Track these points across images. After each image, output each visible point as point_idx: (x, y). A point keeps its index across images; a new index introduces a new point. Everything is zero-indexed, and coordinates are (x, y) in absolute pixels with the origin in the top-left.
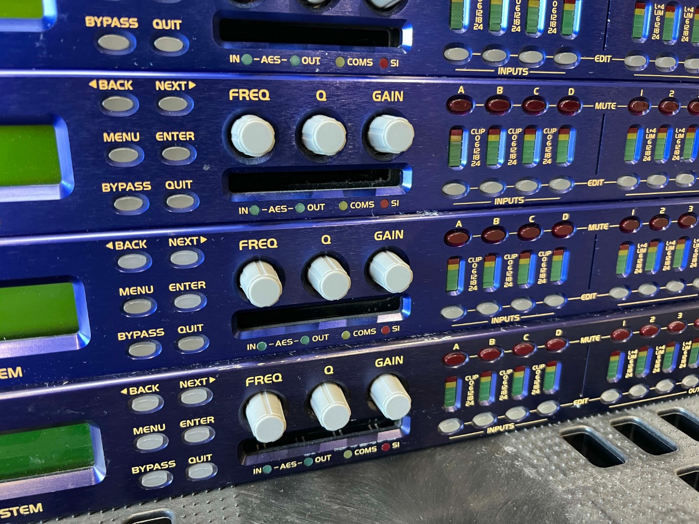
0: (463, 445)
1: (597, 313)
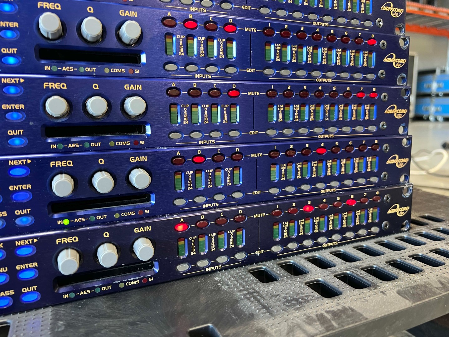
1: (262, 202)
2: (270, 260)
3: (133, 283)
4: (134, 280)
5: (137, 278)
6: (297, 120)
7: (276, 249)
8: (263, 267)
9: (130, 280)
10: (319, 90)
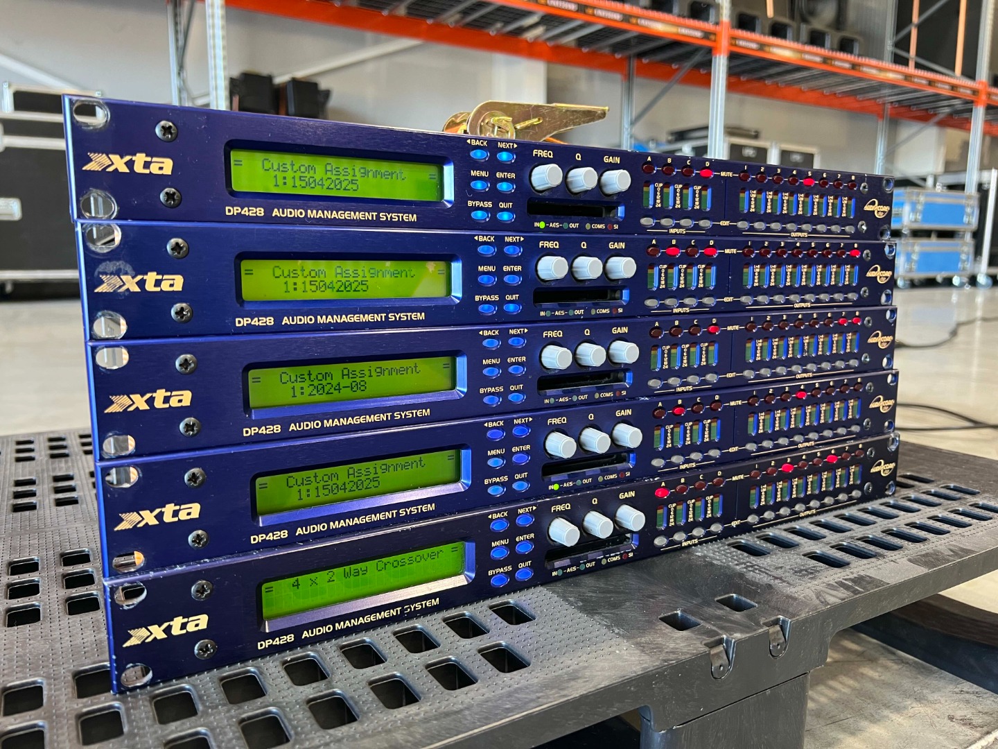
0: (669, 555)
1: (740, 460)
2: (745, 533)
3: (615, 559)
4: (615, 556)
5: (618, 553)
6: (775, 357)
7: (752, 519)
8: (743, 541)
9: (612, 555)
10: (800, 319)
